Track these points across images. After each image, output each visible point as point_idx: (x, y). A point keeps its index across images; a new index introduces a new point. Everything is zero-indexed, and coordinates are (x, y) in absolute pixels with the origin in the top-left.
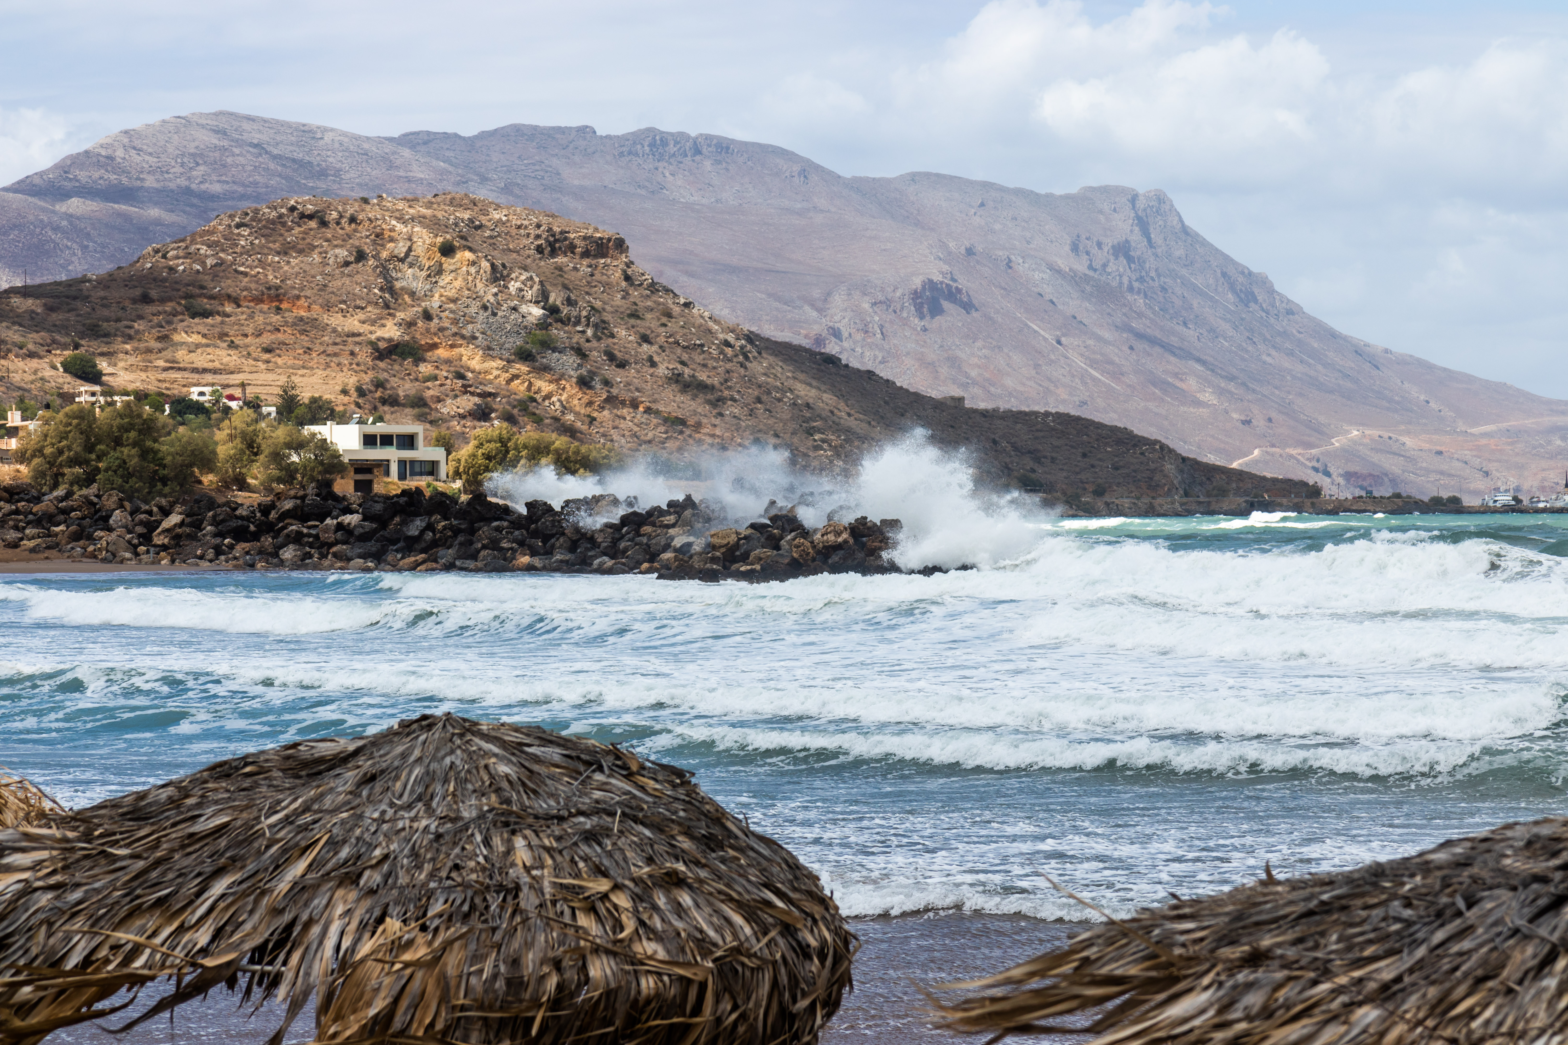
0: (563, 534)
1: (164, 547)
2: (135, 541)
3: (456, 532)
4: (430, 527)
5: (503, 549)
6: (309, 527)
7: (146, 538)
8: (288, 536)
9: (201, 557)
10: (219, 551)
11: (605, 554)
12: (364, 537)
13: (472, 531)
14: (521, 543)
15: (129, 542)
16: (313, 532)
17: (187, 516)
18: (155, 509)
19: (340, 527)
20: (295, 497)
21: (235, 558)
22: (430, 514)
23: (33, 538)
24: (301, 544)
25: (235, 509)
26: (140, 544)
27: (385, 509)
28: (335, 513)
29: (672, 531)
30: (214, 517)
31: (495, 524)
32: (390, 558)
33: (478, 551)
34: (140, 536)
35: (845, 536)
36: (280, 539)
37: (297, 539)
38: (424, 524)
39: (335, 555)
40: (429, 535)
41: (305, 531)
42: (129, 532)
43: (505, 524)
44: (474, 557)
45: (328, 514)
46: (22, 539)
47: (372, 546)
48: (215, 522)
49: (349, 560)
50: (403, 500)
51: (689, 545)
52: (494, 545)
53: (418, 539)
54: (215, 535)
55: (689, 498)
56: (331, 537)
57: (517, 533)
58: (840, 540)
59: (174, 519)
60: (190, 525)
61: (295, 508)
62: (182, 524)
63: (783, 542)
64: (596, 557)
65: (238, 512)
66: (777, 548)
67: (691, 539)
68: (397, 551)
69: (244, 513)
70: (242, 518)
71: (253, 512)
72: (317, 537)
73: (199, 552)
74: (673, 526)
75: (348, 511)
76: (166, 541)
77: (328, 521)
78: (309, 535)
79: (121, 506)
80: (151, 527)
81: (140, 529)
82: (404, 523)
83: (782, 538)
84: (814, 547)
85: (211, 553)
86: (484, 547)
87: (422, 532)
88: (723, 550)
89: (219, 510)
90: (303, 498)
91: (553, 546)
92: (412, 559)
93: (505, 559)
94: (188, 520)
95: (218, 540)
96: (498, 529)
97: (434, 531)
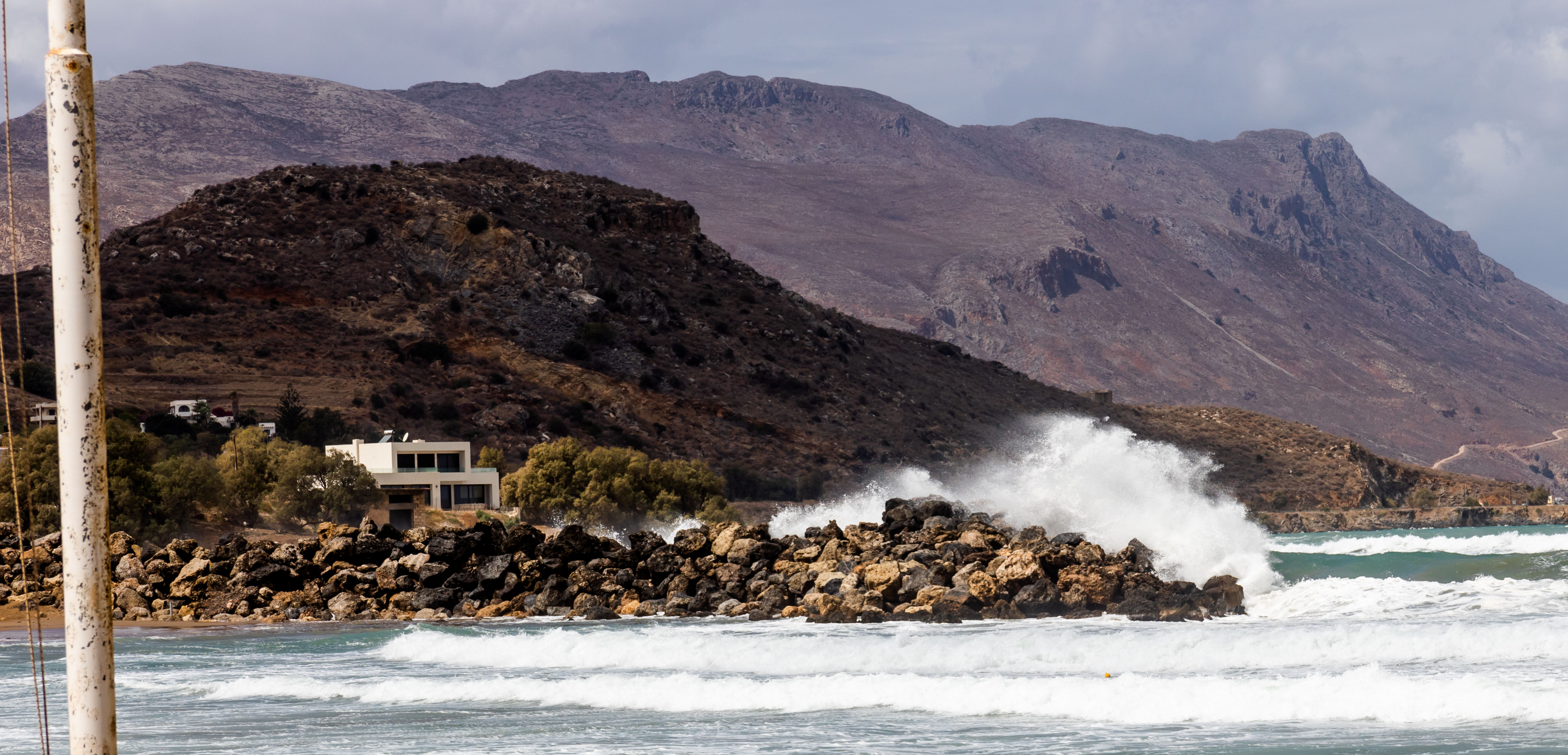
0: (679, 572)
1: (186, 600)
2: (149, 593)
3: (546, 572)
4: (513, 567)
5: (604, 592)
6: (364, 571)
7: (163, 589)
8: (337, 582)
9: (232, 611)
10: (253, 603)
11: (731, 595)
12: (432, 582)
13: (565, 571)
14: (627, 585)
15: (142, 594)
16: (369, 576)
17: (213, 560)
18: (172, 553)
19: (402, 570)
20: (344, 535)
21: (274, 611)
22: (512, 551)
23: (21, 592)
24: (354, 592)
25: (272, 550)
26: (156, 596)
27: (456, 547)
28: (395, 553)
29: (814, 567)
30: (246, 560)
31: (594, 562)
32: (465, 607)
33: (573, 596)
34: (155, 586)
35: (1034, 567)
36: (329, 587)
37: (350, 584)
38: (506, 564)
39: (397, 604)
40: (512, 578)
41: (359, 575)
42: (142, 582)
43: (606, 561)
44: (569, 602)
45: (387, 554)
46: (9, 593)
47: (444, 592)
48: (246, 567)
49: (416, 610)
50: (477, 535)
51: (838, 582)
52: (593, 587)
53: (500, 582)
54: (247, 583)
55: (833, 524)
56: (390, 582)
57: (621, 572)
58: (1028, 572)
59: (197, 564)
60: (217, 571)
61: (347, 547)
62: (205, 571)
63: (956, 578)
64: (721, 599)
65: (274, 555)
66: (949, 583)
67: (839, 575)
68: (474, 598)
69: (283, 556)
70: (280, 561)
71: (293, 554)
72: (374, 583)
73: (229, 605)
74: (815, 559)
75: (410, 549)
76: (188, 591)
77: (387, 562)
78: (365, 581)
79: (130, 551)
80: (169, 574)
81: (154, 578)
82: (481, 563)
83: (955, 572)
84: (996, 582)
85: (243, 607)
86: (581, 590)
87: (504, 575)
88: (883, 587)
89: (250, 553)
90: (354, 535)
91: (666, 587)
92: (494, 607)
93: (607, 605)
94: (213, 566)
95: (251, 590)
96: (597, 569)
97: (517, 572)
